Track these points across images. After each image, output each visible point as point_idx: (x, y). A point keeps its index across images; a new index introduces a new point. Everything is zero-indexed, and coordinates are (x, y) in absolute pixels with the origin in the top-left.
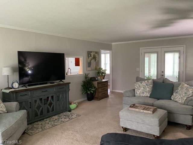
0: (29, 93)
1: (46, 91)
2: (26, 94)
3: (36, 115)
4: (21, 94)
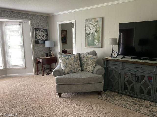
0: (120, 64)
1: (141, 68)
2: (117, 65)
3: (126, 88)
4: (112, 63)
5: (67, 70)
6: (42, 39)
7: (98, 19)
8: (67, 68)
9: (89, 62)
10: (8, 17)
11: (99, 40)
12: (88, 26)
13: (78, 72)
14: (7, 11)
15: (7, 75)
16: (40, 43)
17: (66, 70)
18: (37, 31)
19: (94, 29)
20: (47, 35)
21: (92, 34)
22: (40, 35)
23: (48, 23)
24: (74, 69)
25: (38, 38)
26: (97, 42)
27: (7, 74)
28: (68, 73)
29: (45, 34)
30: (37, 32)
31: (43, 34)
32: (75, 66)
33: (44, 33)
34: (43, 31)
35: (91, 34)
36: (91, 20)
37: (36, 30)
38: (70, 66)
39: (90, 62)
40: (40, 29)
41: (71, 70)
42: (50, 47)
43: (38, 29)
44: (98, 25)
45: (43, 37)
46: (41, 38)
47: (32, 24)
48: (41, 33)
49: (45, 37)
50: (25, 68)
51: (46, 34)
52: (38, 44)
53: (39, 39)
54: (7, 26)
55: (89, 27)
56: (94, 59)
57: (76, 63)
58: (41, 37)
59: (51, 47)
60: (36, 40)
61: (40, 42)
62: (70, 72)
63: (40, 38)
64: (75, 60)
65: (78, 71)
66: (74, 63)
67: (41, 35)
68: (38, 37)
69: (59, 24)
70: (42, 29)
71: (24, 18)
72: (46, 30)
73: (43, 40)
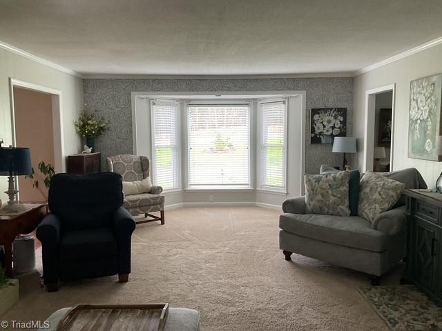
5: (312, 206)
6: (329, 133)
7: (434, 79)
8: (312, 200)
9: (374, 197)
10: (257, 90)
11: (435, 140)
12: (415, 98)
13: (338, 215)
14: (257, 80)
15: (257, 203)
16: (323, 141)
17: (310, 205)
18: (319, 114)
19: (426, 107)
20: (344, 123)
21: (421, 121)
22: (325, 123)
23: (351, 93)
24: (328, 207)
25: (319, 131)
26: (431, 143)
27: (255, 201)
28: (313, 213)
29: (338, 122)
30: (316, 117)
31: (333, 121)
32: (332, 199)
33: (335, 118)
34: (334, 115)
35: (419, 121)
36: (420, 81)
37: (315, 112)
38: (319, 197)
39: (376, 196)
40: (325, 110)
41: (320, 207)
42: (345, 153)
43: (319, 109)
44: (435, 97)
45: (333, 128)
46: (328, 131)
47: (308, 99)
48: (326, 118)
49: (339, 128)
50: (287, 194)
51: (342, 120)
52: (319, 145)
53: (321, 133)
54: (264, 107)
55: (417, 102)
56: (391, 191)
57: (335, 193)
58: (326, 128)
59: (349, 154)
60: (313, 135)
61: (322, 139)
62: (319, 211)
63: (324, 131)
64: (333, 185)
65: (338, 213)
66: (330, 192)
67: (327, 123)
68: (318, 128)
69: (370, 95)
70: (331, 109)
71: (290, 89)
72: (343, 112)
73: (332, 134)
